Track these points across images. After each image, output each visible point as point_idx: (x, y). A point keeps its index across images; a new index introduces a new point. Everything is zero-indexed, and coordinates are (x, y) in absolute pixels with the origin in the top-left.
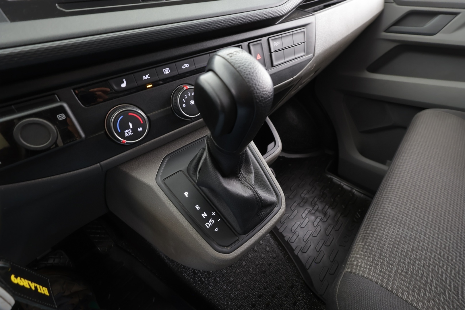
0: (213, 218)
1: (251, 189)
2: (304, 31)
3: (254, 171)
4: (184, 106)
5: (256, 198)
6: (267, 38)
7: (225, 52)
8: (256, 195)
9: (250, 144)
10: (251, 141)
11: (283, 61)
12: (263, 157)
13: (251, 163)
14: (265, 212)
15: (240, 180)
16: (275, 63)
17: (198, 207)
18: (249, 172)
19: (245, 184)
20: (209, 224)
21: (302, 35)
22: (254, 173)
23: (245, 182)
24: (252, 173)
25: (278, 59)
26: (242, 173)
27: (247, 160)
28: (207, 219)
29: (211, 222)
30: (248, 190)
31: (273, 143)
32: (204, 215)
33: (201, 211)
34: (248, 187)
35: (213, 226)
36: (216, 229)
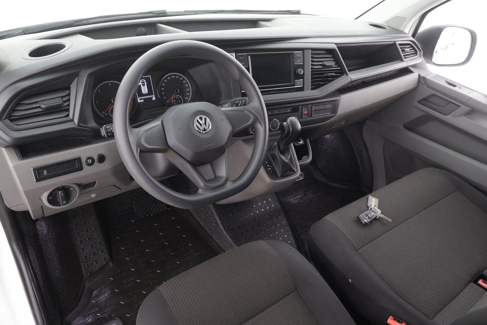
2: (332, 104)
4: (272, 126)
6: (311, 105)
7: (291, 118)
8: (289, 164)
11: (318, 115)
14: (290, 173)
15: (285, 156)
16: (313, 116)
18: (288, 154)
19: (286, 158)
20: (269, 169)
21: (331, 105)
22: (290, 156)
25: (314, 114)
26: (286, 154)
28: (269, 167)
31: (307, 156)
32: (268, 166)
33: (268, 164)
34: (287, 159)
35: (271, 170)
36: (271, 172)
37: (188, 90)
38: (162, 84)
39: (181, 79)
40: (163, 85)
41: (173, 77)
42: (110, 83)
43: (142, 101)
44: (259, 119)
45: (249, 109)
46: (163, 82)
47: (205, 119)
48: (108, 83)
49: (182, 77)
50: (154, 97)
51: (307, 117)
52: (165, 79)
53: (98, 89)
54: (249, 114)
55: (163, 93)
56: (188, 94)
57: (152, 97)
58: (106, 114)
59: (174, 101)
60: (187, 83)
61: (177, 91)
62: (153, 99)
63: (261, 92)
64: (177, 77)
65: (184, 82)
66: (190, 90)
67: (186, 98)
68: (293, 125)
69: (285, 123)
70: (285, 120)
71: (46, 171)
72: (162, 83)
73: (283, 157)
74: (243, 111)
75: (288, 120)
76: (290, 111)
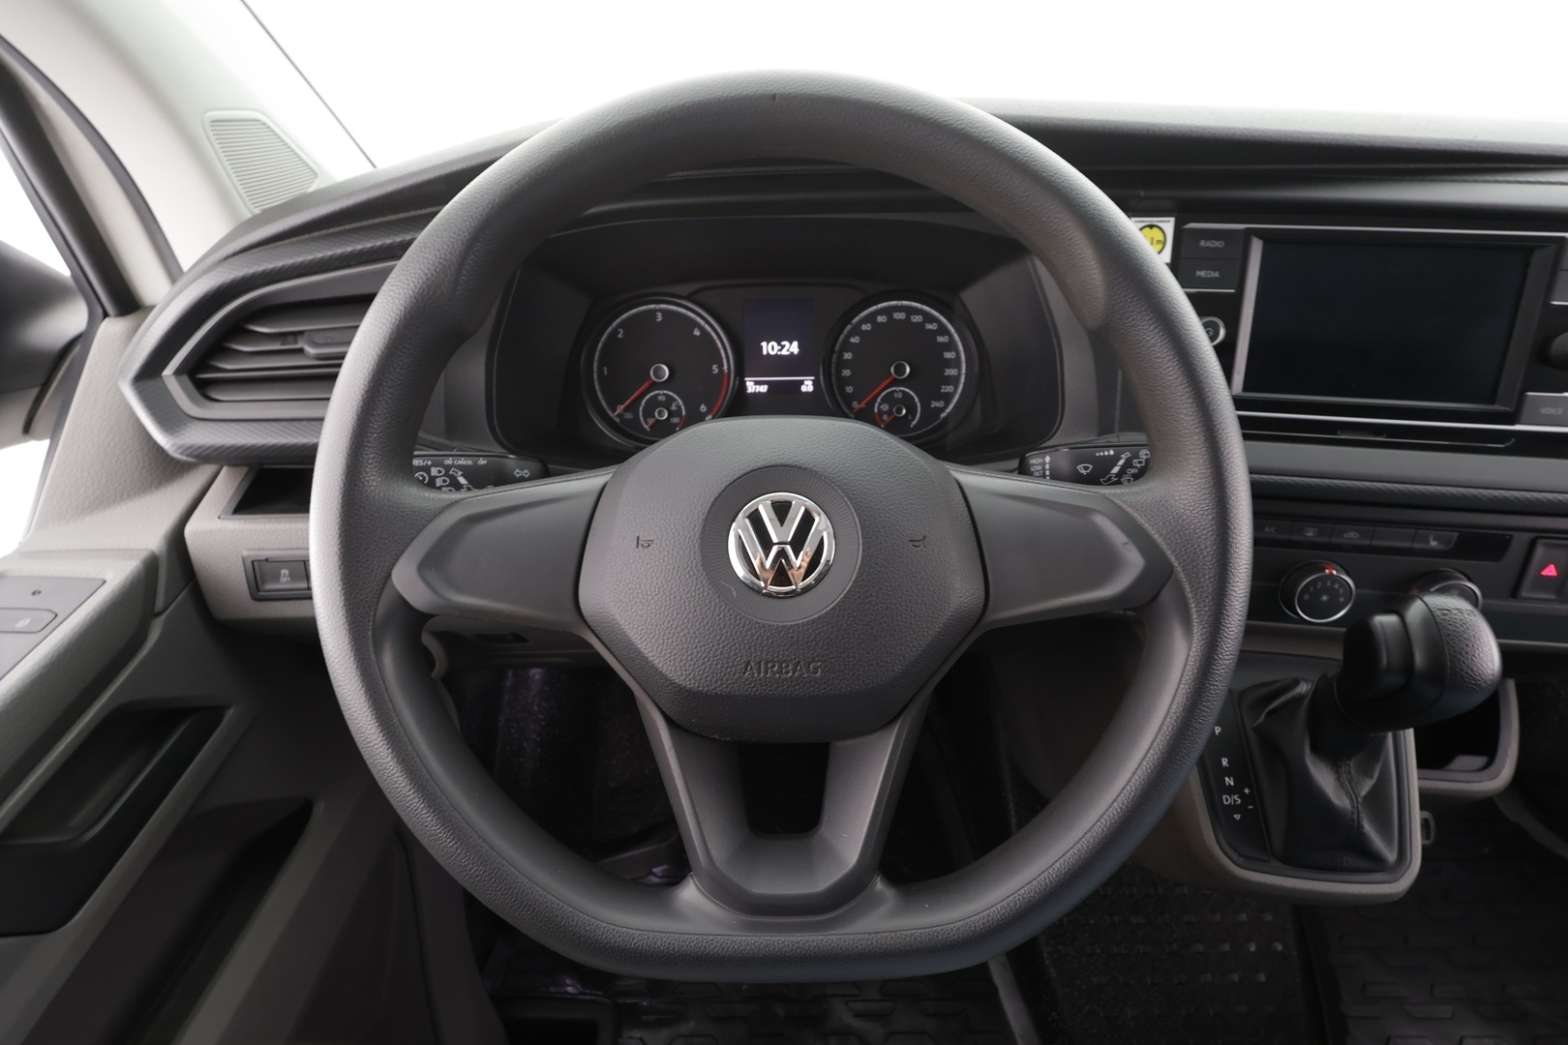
0: (1242, 796)
1: (1351, 799)
3: (1379, 777)
4: (1307, 597)
5: (1353, 820)
7: (1437, 601)
8: (1355, 816)
9: (1402, 732)
10: (1408, 727)
12: (1419, 773)
13: (1382, 760)
14: (1350, 860)
15: (1337, 772)
17: (1225, 762)
18: (1367, 772)
19: (1348, 786)
20: (1228, 800)
22: (1374, 781)
23: (1347, 783)
24: (1371, 777)
26: (1351, 764)
27: (1375, 752)
28: (1230, 791)
29: (1235, 801)
30: (1344, 797)
31: (1480, 761)
32: (1229, 781)
33: (1228, 772)
34: (1347, 794)
35: (1234, 808)
36: (1237, 817)
37: (952, 372)
38: (847, 338)
39: (929, 327)
40: (852, 340)
41: (899, 316)
42: (660, 310)
43: (763, 389)
44: (1179, 583)
45: (1130, 510)
46: (856, 331)
47: (807, 520)
48: (655, 311)
49: (933, 319)
50: (810, 383)
51: (1552, 597)
52: (865, 320)
53: (619, 326)
54: (1117, 537)
55: (847, 373)
56: (950, 389)
57: (802, 382)
58: (629, 416)
59: (885, 407)
60: (951, 346)
61: (900, 370)
62: (804, 389)
63: (1244, 422)
64: (917, 319)
65: (940, 339)
66: (959, 375)
67: (935, 404)
68: (1443, 639)
69: (1385, 621)
70: (1396, 604)
71: (287, 572)
72: (852, 334)
73: (1324, 778)
74: (1083, 512)
75: (1416, 610)
76: (1442, 547)
